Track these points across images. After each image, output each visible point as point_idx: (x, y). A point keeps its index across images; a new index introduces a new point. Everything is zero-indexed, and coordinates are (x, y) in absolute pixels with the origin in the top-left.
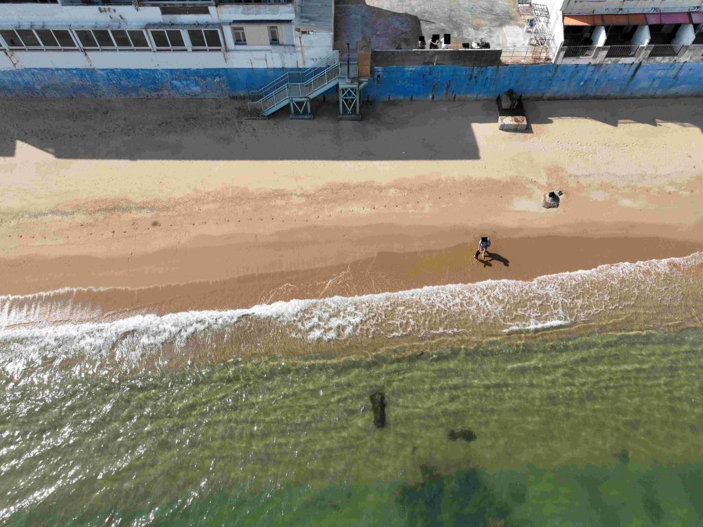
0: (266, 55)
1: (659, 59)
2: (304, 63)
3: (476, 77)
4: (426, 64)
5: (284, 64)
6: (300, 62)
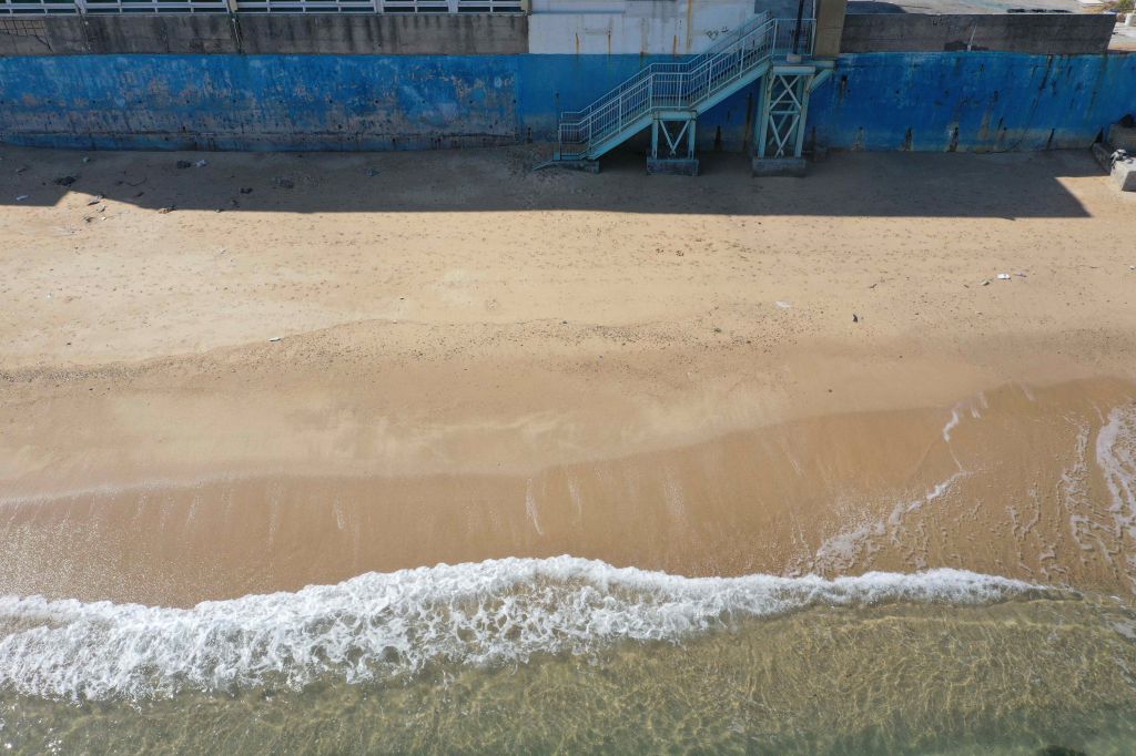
0: (611, 23)
2: (689, 43)
3: (1054, 84)
4: (948, 47)
5: (646, 44)
6: (683, 40)
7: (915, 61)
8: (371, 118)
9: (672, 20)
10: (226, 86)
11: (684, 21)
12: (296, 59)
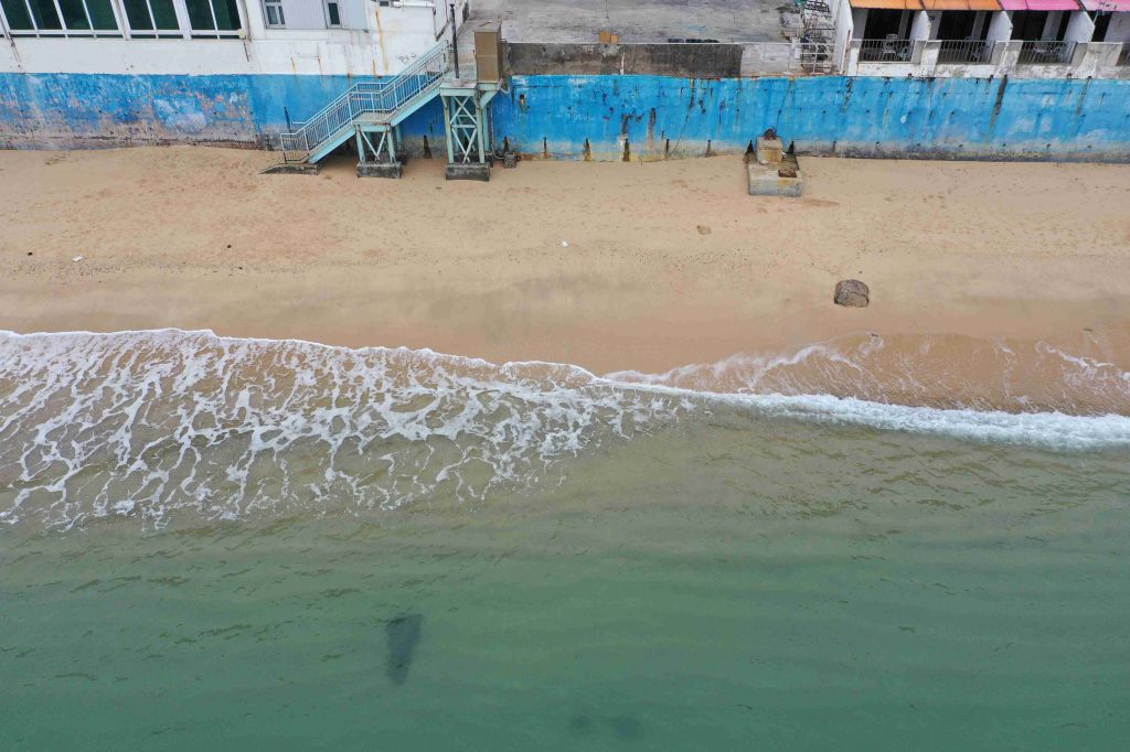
0: (318, 49)
1: (1038, 69)
2: (386, 66)
3: (701, 102)
5: (350, 67)
6: (380, 63)
7: (578, 82)
8: (136, 126)
9: (369, 47)
10: (13, 98)
11: (379, 48)
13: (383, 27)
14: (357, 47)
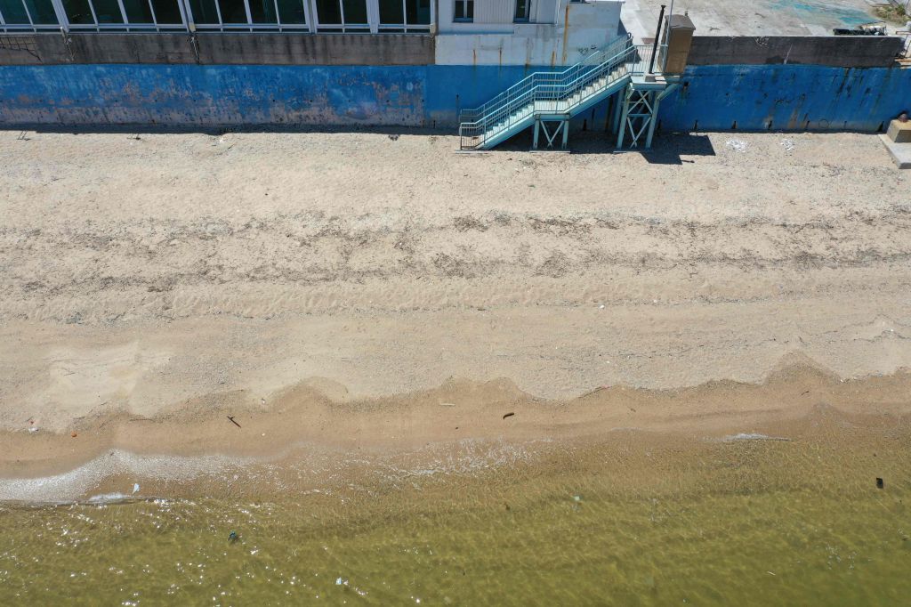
0: (502, 41)
2: (564, 57)
3: (849, 89)
4: (769, 61)
5: (529, 58)
6: (559, 54)
7: (743, 71)
8: (305, 113)
9: (551, 40)
10: (187, 89)
11: (561, 40)
12: (245, 68)
13: (569, 22)
14: (540, 41)
